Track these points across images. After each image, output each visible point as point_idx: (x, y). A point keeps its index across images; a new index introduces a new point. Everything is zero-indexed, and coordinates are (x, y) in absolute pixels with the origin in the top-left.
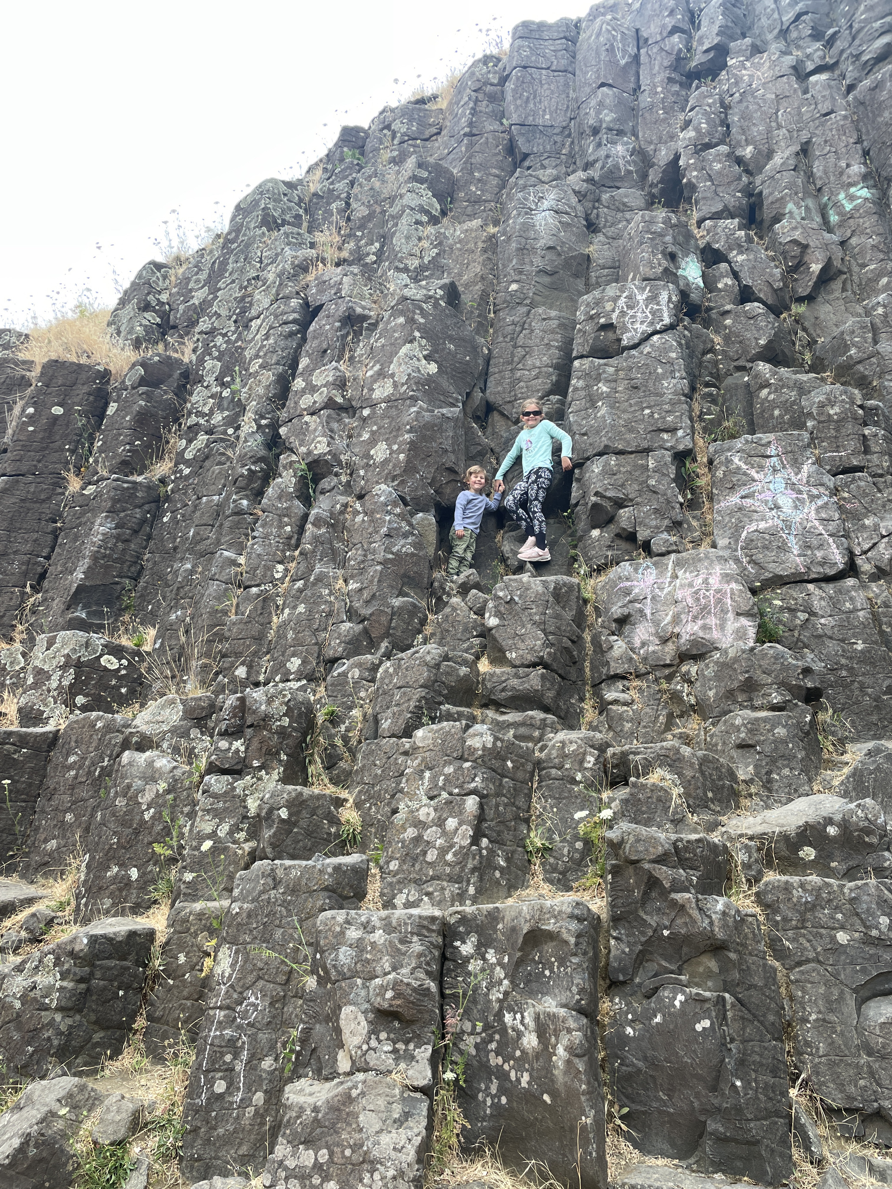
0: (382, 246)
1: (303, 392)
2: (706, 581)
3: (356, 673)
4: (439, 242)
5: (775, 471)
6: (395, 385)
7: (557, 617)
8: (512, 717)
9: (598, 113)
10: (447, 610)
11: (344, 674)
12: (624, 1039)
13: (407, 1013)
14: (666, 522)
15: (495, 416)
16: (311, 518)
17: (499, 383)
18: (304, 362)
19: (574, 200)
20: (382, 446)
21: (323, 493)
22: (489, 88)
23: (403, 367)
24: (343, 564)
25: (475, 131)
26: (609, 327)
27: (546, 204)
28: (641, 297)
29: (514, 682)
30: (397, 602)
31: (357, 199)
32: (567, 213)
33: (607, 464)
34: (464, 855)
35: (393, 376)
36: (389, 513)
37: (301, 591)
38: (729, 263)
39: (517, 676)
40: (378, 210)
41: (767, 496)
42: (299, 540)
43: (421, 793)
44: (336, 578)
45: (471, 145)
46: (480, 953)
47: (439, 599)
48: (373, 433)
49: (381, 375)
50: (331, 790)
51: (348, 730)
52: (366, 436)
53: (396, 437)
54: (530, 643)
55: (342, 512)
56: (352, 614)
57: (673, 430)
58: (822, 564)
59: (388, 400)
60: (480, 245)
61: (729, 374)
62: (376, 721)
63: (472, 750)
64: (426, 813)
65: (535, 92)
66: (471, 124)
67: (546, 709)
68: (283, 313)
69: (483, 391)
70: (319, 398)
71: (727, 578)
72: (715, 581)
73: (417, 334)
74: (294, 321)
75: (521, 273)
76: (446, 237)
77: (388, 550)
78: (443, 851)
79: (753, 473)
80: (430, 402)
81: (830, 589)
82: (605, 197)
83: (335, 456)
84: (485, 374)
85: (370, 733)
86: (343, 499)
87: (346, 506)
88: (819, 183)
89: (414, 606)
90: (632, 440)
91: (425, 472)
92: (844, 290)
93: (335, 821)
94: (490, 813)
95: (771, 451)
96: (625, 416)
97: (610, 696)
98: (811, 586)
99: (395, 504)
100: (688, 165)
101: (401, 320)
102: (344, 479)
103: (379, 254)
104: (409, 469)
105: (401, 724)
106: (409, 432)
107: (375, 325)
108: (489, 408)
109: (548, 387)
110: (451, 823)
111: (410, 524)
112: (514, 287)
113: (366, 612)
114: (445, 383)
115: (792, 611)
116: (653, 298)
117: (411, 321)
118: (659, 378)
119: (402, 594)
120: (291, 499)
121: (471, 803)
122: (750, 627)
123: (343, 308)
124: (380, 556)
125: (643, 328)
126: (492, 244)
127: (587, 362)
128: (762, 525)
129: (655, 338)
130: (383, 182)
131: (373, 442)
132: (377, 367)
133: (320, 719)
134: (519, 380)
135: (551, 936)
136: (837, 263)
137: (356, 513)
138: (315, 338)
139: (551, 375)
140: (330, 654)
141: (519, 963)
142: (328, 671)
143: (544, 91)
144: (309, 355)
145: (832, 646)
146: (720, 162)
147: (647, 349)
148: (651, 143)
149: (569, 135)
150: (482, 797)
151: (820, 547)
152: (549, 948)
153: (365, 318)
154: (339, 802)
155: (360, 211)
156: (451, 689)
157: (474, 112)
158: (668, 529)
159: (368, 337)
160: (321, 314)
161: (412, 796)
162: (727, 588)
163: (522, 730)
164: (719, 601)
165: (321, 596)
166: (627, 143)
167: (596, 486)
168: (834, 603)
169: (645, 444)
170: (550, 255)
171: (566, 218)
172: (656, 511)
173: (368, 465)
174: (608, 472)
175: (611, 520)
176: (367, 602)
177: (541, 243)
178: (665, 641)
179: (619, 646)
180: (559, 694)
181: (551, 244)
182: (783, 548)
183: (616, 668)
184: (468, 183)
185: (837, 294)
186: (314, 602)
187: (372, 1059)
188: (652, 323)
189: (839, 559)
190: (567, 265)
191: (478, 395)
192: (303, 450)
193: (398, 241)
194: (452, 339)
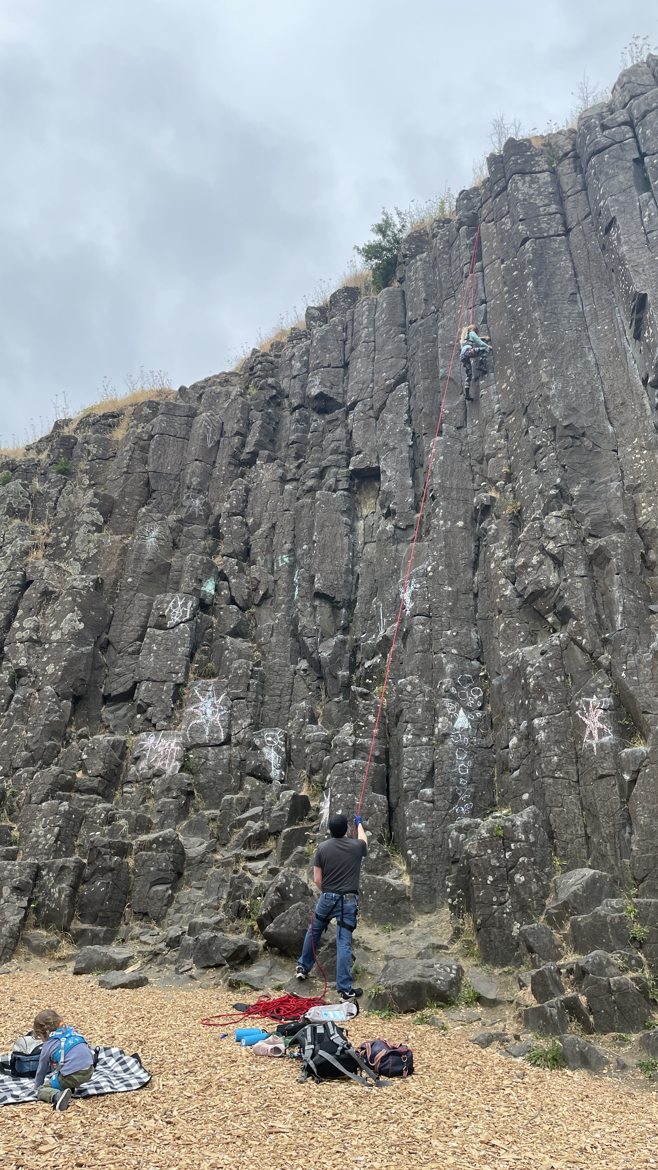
0: (70, 539)
1: (18, 629)
2: (169, 745)
3: (26, 775)
4: (99, 544)
5: (210, 697)
6: (62, 634)
7: (111, 756)
8: (85, 797)
9: (191, 478)
10: (70, 747)
11: (21, 775)
12: (83, 895)
13: (22, 888)
14: (164, 716)
15: (110, 647)
16: (14, 699)
17: (114, 631)
18: (20, 612)
19: (168, 532)
20: (52, 666)
21: (21, 685)
22: (141, 443)
23: (67, 626)
24: (26, 723)
25: (130, 471)
26: (163, 616)
27: (154, 534)
28: (180, 603)
29: (88, 783)
30: (47, 744)
31: (60, 506)
32: (163, 540)
33: (148, 686)
34: (51, 846)
35: (62, 629)
36: (50, 701)
37: (6, 734)
38: (228, 582)
39: (90, 780)
40: (71, 515)
41: (203, 709)
42: (8, 707)
43: (41, 825)
44: (22, 730)
45: (127, 479)
46: (48, 874)
47: (68, 742)
48: (48, 658)
49: (56, 627)
50: (9, 823)
51: (19, 799)
52: (45, 659)
53: (59, 662)
54: (97, 767)
55: (29, 697)
56: (27, 748)
57: (177, 673)
58: (216, 740)
59: (57, 641)
60: (118, 551)
61: (216, 639)
62: (31, 797)
63: (61, 811)
64: (41, 832)
65: (165, 451)
66: (128, 466)
67: (99, 795)
68: (13, 580)
69: (107, 633)
70: (25, 634)
71: (177, 744)
72: (172, 745)
73: (76, 608)
74: (18, 585)
75: (134, 572)
76: (103, 543)
77: (47, 719)
78: (44, 845)
79: (201, 697)
80: (77, 645)
81: (217, 749)
82: (185, 529)
83: (29, 668)
84: (109, 626)
85: (26, 801)
86: (30, 690)
87: (31, 694)
88: (274, 548)
89: (55, 745)
90: (161, 676)
91: (69, 681)
92: (271, 604)
93: (9, 835)
94: (63, 833)
95: (210, 689)
96: (160, 663)
97: (125, 789)
98: (210, 748)
99: (53, 697)
100: (223, 523)
101: (70, 599)
102: (32, 679)
103: (68, 543)
104: (62, 679)
105: (40, 798)
106: (65, 661)
107: (58, 597)
108: (108, 643)
109: (136, 637)
110: (49, 836)
111: (59, 707)
112: (130, 580)
113: (33, 748)
114: (86, 634)
115: (200, 758)
116: (185, 605)
117: (74, 600)
118: (178, 646)
119: (51, 739)
120: (6, 686)
121: (56, 829)
122: (178, 764)
123: (43, 587)
124: (43, 722)
125: (177, 619)
126: (124, 551)
127: (152, 629)
128: (198, 721)
129: (182, 625)
130: (76, 497)
131: (47, 663)
132: (55, 623)
133: (8, 794)
134: (124, 631)
135: (68, 867)
136: (270, 592)
137: (35, 698)
138: (27, 600)
139: (138, 631)
140: (16, 765)
141: (57, 876)
142: (14, 773)
143: (170, 451)
144: (23, 609)
145: (210, 773)
146: (237, 525)
147: (177, 631)
148: (213, 500)
149: (179, 480)
150: (61, 827)
151: (217, 732)
152: (66, 871)
153: (53, 592)
154: (12, 829)
155: (61, 515)
156: (62, 785)
157: (131, 458)
158: (164, 719)
159: (53, 604)
160: (32, 586)
161: (37, 827)
162: (176, 748)
163: (87, 803)
164: (172, 754)
165: (14, 738)
166: (202, 499)
167: (141, 697)
168: (217, 755)
169: (164, 679)
170: (150, 564)
171: (162, 543)
172: (162, 711)
173: (44, 675)
174: (147, 690)
175: (145, 711)
176: (35, 743)
177: (148, 556)
178: (150, 768)
179: (133, 768)
180: (106, 788)
181: (151, 558)
182: (203, 732)
183: (129, 779)
184: (122, 503)
185: (268, 606)
186: (11, 741)
187: (10, 900)
188: (181, 618)
189: (222, 737)
190: (158, 568)
191: (105, 636)
192: (14, 661)
193: (78, 540)
194: (93, 609)
